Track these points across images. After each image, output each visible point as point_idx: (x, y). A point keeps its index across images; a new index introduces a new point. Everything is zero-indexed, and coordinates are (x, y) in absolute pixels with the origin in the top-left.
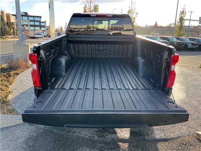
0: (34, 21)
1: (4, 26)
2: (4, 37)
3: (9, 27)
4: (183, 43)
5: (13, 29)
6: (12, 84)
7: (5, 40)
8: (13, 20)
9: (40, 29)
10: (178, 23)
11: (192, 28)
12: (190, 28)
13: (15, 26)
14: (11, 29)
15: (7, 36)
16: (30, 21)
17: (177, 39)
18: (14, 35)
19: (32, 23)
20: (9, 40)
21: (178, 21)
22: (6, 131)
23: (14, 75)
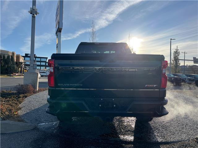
0: (41, 62)
1: (13, 65)
2: (12, 75)
3: (17, 66)
4: (180, 78)
5: (21, 68)
6: (21, 103)
7: (12, 77)
8: (22, 60)
9: (46, 68)
10: (173, 61)
11: (188, 67)
12: (185, 67)
13: (23, 65)
14: (19, 68)
15: (14, 74)
16: (37, 61)
17: (174, 75)
18: (21, 73)
19: (39, 63)
20: (16, 77)
21: (173, 59)
22: (16, 134)
23: (23, 97)
